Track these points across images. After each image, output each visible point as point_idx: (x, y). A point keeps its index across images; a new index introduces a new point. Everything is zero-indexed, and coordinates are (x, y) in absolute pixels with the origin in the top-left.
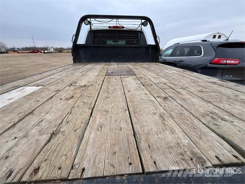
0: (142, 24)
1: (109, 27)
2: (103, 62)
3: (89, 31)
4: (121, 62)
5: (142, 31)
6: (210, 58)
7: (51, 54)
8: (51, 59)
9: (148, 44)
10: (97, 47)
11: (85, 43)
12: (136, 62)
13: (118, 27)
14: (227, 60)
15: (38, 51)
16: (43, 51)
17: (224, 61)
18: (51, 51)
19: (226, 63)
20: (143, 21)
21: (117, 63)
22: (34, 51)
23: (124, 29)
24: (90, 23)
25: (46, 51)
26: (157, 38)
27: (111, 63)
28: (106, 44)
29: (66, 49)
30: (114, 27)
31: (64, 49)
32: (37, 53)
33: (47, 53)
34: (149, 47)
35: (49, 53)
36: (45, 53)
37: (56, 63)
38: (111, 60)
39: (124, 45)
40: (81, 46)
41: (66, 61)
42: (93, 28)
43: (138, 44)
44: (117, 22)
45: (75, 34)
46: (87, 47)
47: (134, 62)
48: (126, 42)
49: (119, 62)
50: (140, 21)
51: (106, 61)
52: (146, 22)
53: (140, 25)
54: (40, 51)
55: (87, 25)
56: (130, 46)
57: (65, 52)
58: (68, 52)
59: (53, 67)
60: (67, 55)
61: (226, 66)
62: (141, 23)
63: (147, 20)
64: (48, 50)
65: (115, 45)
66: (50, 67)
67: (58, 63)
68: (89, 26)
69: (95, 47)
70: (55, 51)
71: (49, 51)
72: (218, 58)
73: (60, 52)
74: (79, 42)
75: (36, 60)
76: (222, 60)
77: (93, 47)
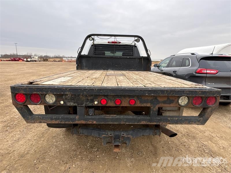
0: (136, 40)
1: (109, 42)
2: (102, 70)
3: (92, 45)
4: (117, 70)
5: (136, 45)
6: (195, 68)
7: (35, 62)
8: (37, 68)
9: (141, 56)
10: (97, 57)
11: (87, 54)
12: (130, 71)
13: (116, 42)
14: (207, 70)
15: (20, 59)
16: (25, 60)
17: (205, 71)
18: (35, 59)
19: (207, 72)
20: (136, 38)
21: (113, 71)
22: (15, 58)
23: (121, 44)
24: (93, 39)
25: (29, 60)
26: (148, 51)
27: (108, 71)
28: (105, 55)
29: (53, 58)
30: (113, 42)
31: (50, 58)
32: (19, 61)
33: (30, 61)
34: (142, 58)
35: (33, 61)
36: (28, 61)
37: (44, 72)
38: (109, 69)
39: (121, 56)
40: (84, 57)
41: (55, 71)
42: (96, 43)
43: (133, 56)
44: (115, 39)
45: (81, 47)
46: (90, 57)
47: (129, 70)
48: (123, 54)
49: (115, 70)
50: (134, 38)
51: (104, 69)
52: (138, 39)
53: (134, 41)
54: (22, 59)
55: (91, 41)
56: (125, 57)
57: (51, 61)
58: (55, 61)
59: (42, 76)
60: (54, 64)
61: (207, 75)
62: (134, 40)
63: (139, 38)
64: (31, 58)
65: (112, 56)
66: (39, 76)
67: (46, 72)
68: (93, 41)
69: (96, 57)
70: (39, 59)
71: (33, 59)
72: (200, 68)
73: (44, 60)
74: (82, 54)
75: (21, 69)
76: (203, 70)
77: (94, 57)
